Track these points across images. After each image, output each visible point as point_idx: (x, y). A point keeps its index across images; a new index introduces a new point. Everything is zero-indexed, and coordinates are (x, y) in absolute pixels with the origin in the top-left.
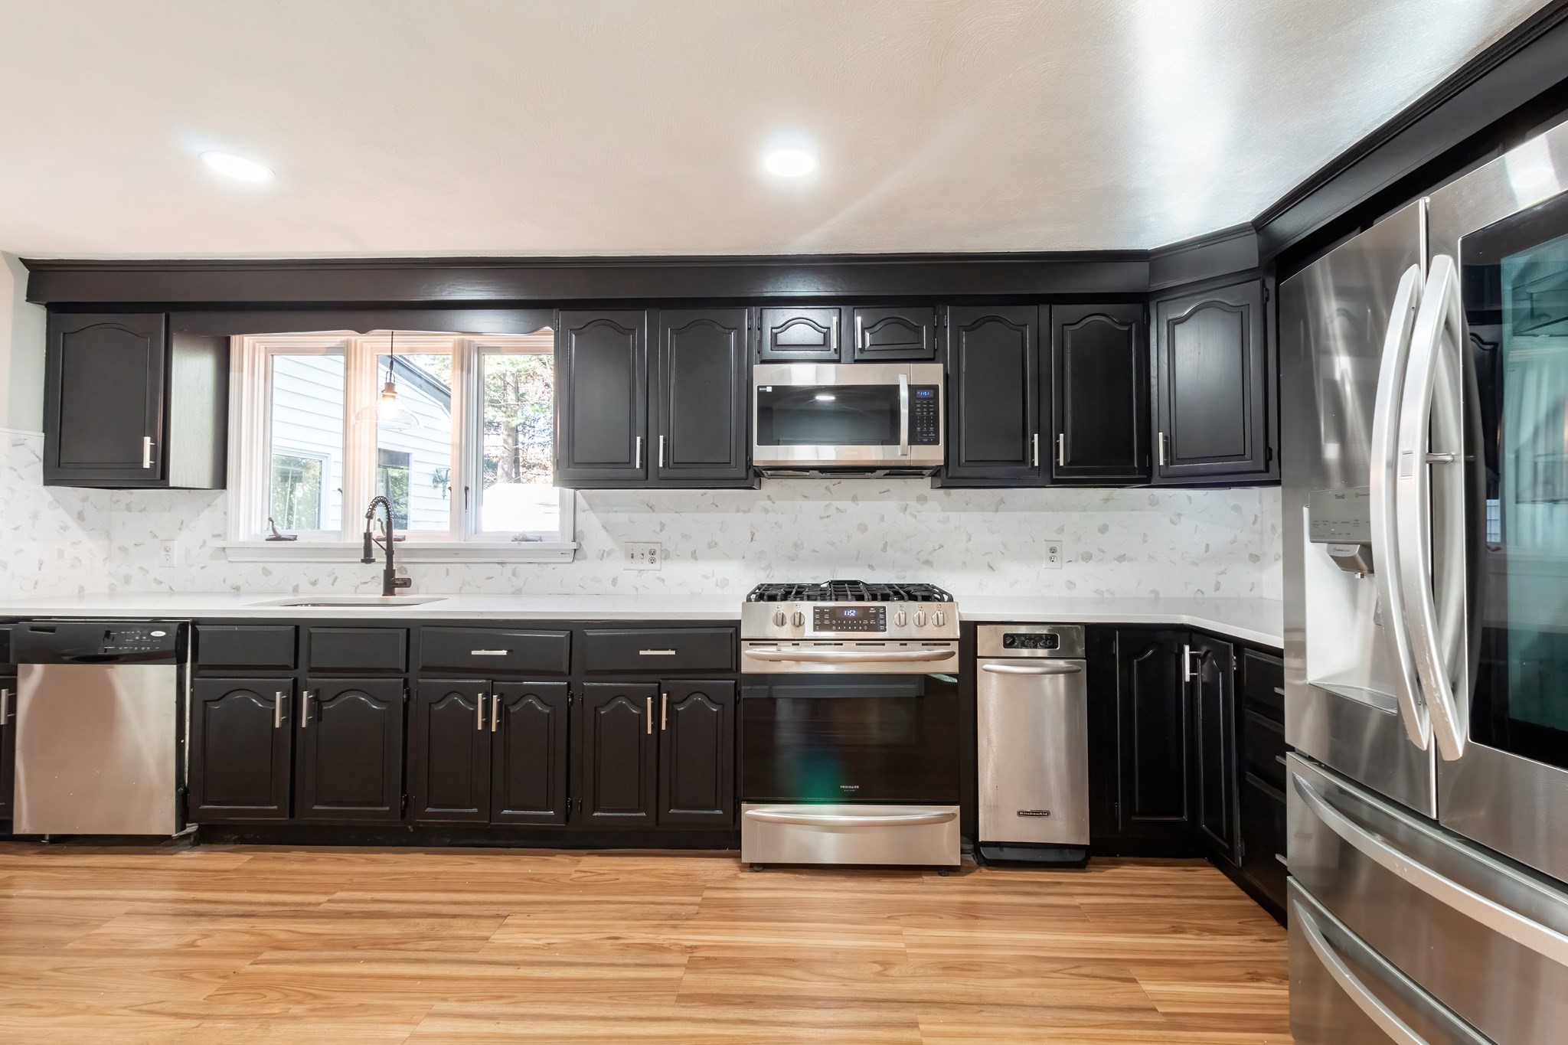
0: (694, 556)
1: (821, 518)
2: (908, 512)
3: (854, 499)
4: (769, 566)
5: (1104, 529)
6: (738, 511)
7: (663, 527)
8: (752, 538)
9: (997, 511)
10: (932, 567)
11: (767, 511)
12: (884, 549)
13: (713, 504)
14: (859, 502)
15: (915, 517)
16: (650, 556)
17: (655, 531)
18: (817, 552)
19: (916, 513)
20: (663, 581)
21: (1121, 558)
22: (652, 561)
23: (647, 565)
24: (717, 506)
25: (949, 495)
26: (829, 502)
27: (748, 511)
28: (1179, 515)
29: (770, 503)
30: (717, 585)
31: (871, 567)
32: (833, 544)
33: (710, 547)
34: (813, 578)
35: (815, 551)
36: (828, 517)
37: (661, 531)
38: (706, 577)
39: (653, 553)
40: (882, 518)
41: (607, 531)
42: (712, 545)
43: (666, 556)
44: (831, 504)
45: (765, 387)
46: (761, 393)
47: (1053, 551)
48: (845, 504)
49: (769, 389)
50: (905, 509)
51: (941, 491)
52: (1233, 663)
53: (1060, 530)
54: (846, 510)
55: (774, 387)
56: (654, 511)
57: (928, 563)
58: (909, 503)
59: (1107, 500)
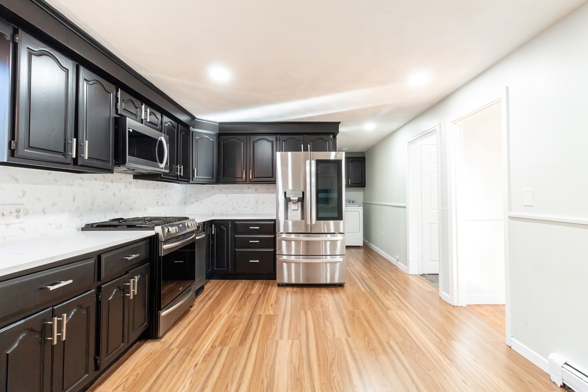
0: (44, 212)
1: (101, 190)
3: (112, 181)
5: (166, 195)
6: (67, 184)
7: (24, 193)
8: (74, 200)
9: (147, 189)
11: (80, 185)
12: (120, 204)
13: (54, 180)
15: (129, 190)
16: (17, 213)
17: (19, 197)
18: (100, 206)
19: (129, 189)
20: (23, 229)
21: (168, 205)
22: (18, 217)
23: (14, 220)
24: (57, 181)
25: (136, 182)
26: (103, 182)
27: (71, 185)
28: (176, 191)
29: (82, 181)
30: (57, 228)
31: (116, 212)
32: (105, 202)
33: (53, 206)
35: (99, 206)
36: (104, 189)
37: (23, 196)
38: (50, 224)
39: (18, 211)
40: (120, 191)
42: (54, 204)
43: (27, 213)
44: (104, 183)
45: (130, 129)
46: (129, 131)
47: (158, 203)
48: (109, 184)
49: (131, 130)
50: (126, 187)
51: (135, 180)
52: (230, 226)
53: (159, 196)
54: (109, 186)
55: (133, 130)
56: (18, 182)
57: (131, 209)
58: (127, 184)
59: (166, 186)
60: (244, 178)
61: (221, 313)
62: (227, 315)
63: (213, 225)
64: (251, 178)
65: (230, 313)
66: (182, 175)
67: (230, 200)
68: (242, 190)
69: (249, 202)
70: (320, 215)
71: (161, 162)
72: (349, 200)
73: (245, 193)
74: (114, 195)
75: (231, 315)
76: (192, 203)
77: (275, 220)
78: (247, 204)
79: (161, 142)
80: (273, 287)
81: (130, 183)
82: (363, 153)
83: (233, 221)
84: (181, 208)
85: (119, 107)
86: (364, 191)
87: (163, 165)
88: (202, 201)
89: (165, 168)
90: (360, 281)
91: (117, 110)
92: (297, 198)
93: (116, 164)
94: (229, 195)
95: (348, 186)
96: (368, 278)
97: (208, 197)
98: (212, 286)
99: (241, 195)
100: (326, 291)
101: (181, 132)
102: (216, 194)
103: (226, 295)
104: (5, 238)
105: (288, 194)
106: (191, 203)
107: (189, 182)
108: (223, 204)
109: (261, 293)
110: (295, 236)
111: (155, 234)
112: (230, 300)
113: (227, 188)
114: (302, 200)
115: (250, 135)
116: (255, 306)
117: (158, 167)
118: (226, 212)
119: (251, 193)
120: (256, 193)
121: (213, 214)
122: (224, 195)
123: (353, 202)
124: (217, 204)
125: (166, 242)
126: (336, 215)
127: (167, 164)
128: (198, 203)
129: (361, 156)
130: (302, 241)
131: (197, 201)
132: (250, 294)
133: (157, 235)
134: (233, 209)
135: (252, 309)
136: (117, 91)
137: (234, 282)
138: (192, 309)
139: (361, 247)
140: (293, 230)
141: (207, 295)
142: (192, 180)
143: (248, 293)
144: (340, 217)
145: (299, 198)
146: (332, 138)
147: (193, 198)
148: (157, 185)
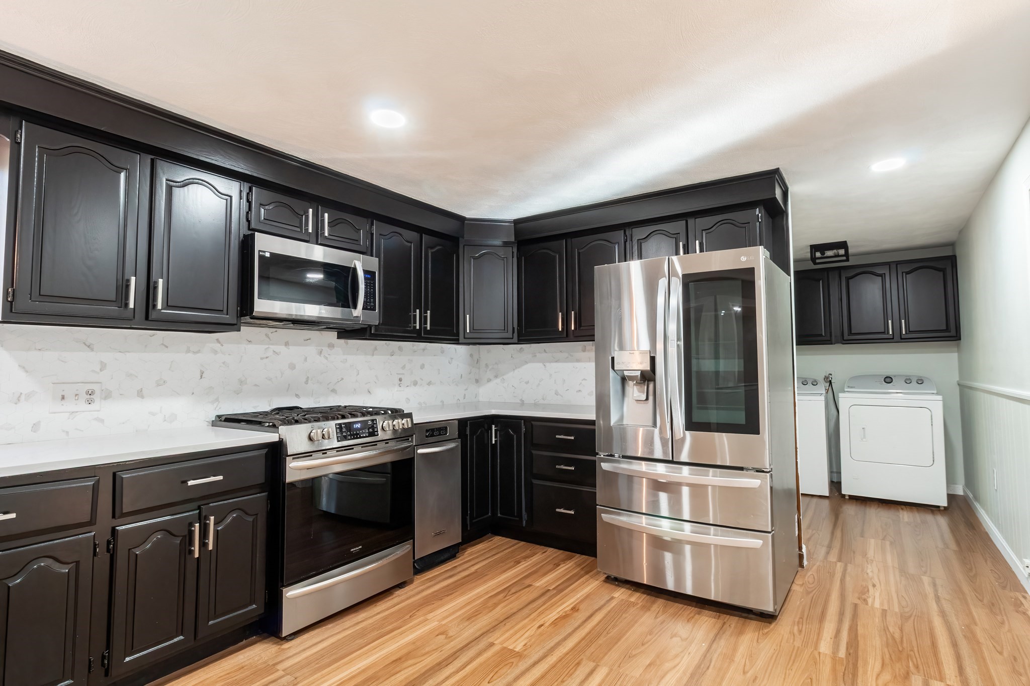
0: (140, 394)
1: (262, 359)
2: (322, 355)
3: (287, 344)
4: (217, 400)
5: (422, 367)
6: (188, 351)
7: (103, 366)
8: (201, 376)
9: (373, 355)
10: (336, 393)
11: (215, 352)
12: (306, 382)
13: (162, 344)
14: (290, 347)
15: (327, 358)
16: (87, 397)
17: (93, 371)
18: (257, 386)
19: (327, 356)
20: (102, 421)
21: (429, 383)
22: (90, 402)
23: (83, 406)
24: (167, 347)
25: (347, 344)
26: (267, 346)
27: (198, 352)
28: (452, 359)
29: (219, 345)
30: (165, 420)
31: (297, 396)
32: (270, 379)
33: (158, 385)
34: (255, 407)
35: (256, 385)
36: (267, 358)
37: (101, 370)
38: (153, 414)
39: (90, 393)
40: (306, 359)
41: (27, 372)
42: (161, 383)
43: (107, 396)
44: (269, 347)
45: (263, 252)
46: (261, 258)
47: (400, 380)
48: (281, 348)
49: (268, 255)
50: (320, 353)
51: (342, 341)
52: (523, 429)
53: (404, 367)
54: (280, 352)
55: (271, 253)
56: (92, 350)
57: (334, 391)
58: (323, 348)
59: (424, 350)
60: (560, 329)
61: (430, 616)
62: (436, 623)
63: (494, 426)
64: (573, 329)
65: (444, 622)
66: (429, 328)
67: (551, 375)
68: (571, 354)
69: (585, 379)
71: (355, 307)
72: (906, 376)
73: (578, 361)
74: (292, 367)
76: (489, 380)
78: (581, 383)
79: (349, 270)
81: (331, 346)
83: (528, 420)
84: (466, 390)
85: (251, 218)
87: (358, 312)
88: (504, 377)
91: (249, 223)
92: (638, 373)
93: (241, 315)
94: (548, 364)
95: (901, 339)
97: (514, 370)
98: (485, 549)
99: (570, 365)
103: (484, 576)
104: (67, 433)
105: (618, 363)
106: (488, 382)
107: (458, 340)
108: (539, 384)
109: (552, 587)
111: (277, 440)
112: (479, 589)
115: (573, 237)
116: (504, 620)
122: (541, 365)
123: (920, 381)
124: (527, 383)
125: (298, 456)
126: (741, 418)
127: (371, 309)
128: (498, 380)
131: (496, 377)
132: (530, 586)
134: (557, 393)
136: (250, 191)
137: (529, 550)
142: (464, 337)
143: (528, 581)
144: (752, 426)
145: (642, 372)
146: (758, 215)
147: (490, 370)
148: (400, 348)
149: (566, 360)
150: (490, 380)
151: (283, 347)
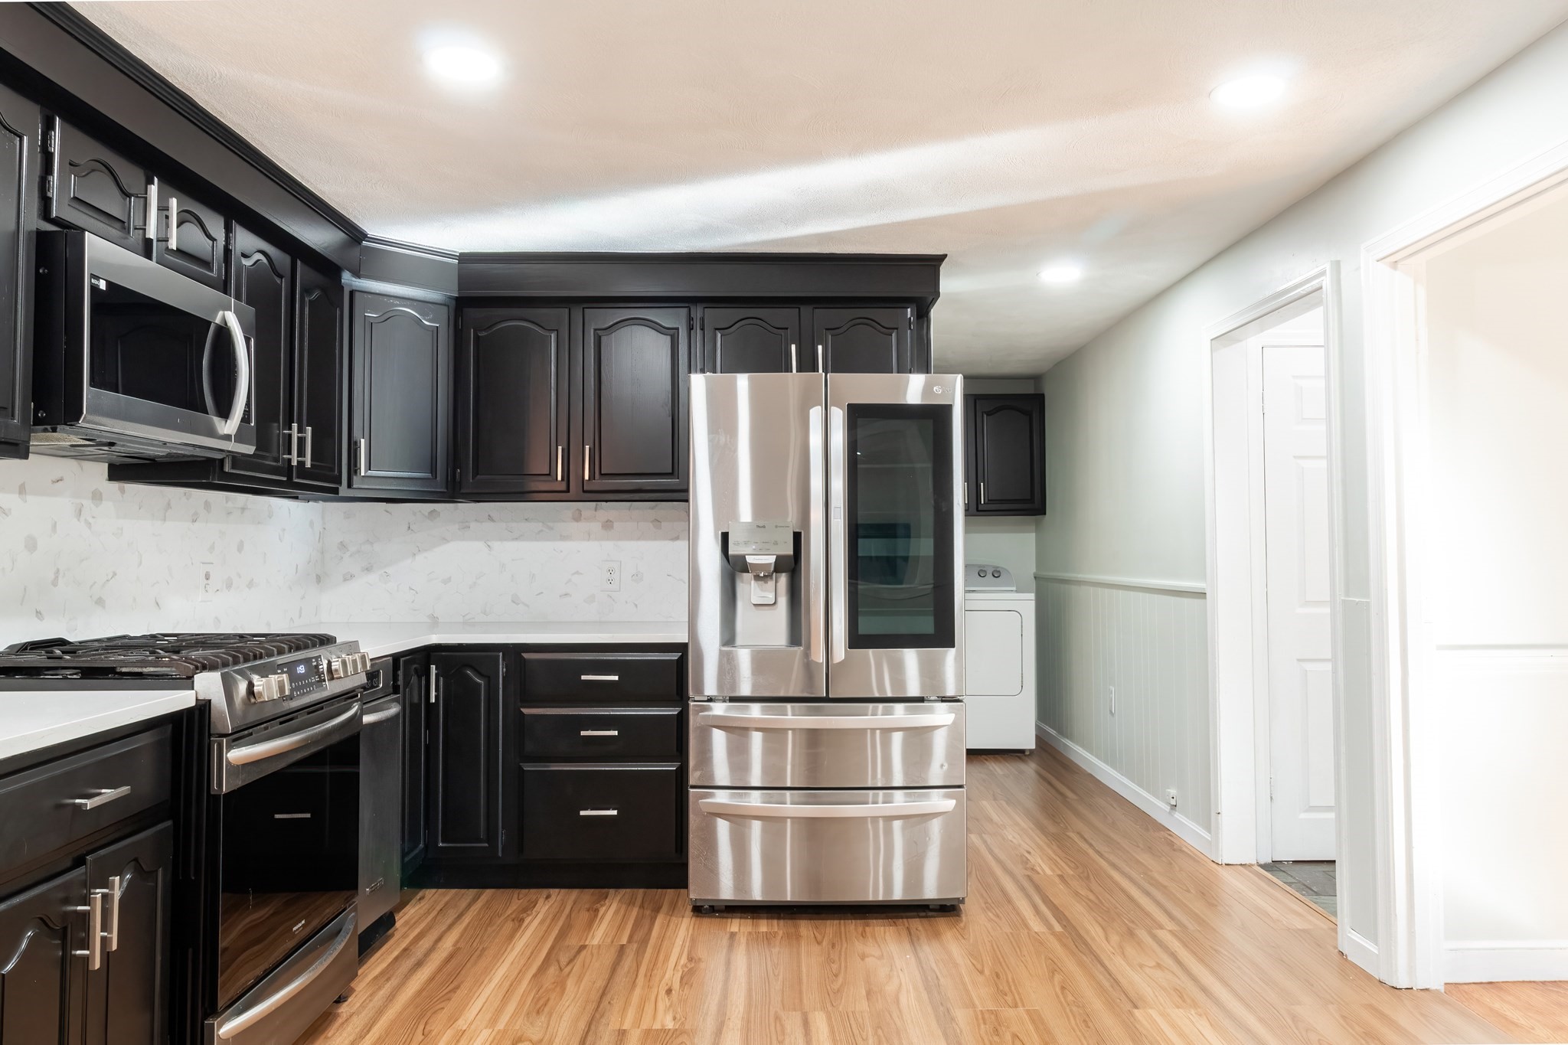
2: (82, 519)
3: (22, 490)
5: (240, 547)
9: (164, 520)
10: (104, 607)
12: (55, 583)
14: (29, 498)
15: (89, 525)
19: (91, 520)
21: (251, 585)
25: (123, 492)
28: (284, 531)
31: (39, 614)
40: (54, 528)
45: (98, 278)
46: (94, 289)
47: (208, 577)
49: (103, 285)
50: (79, 512)
51: (115, 486)
52: (502, 670)
53: (212, 548)
54: (10, 510)
55: (109, 283)
57: (100, 602)
58: (84, 502)
59: (243, 509)
60: (559, 478)
61: (462, 1024)
62: (486, 1033)
63: (433, 667)
64: (587, 477)
65: (501, 1026)
66: (308, 465)
67: (503, 565)
68: (549, 524)
69: (577, 573)
70: (866, 627)
71: (225, 413)
72: (980, 566)
73: (564, 538)
74: (31, 545)
75: (505, 1031)
76: (348, 577)
77: (682, 648)
78: (570, 580)
79: (224, 332)
80: (674, 918)
81: (97, 497)
82: (1036, 378)
83: (514, 652)
84: (303, 598)
85: (54, 193)
86: (1038, 526)
87: (230, 426)
88: (389, 570)
89: (240, 437)
90: (1023, 889)
91: (45, 202)
92: (772, 559)
93: (38, 422)
94: (496, 545)
95: (978, 510)
96: (1057, 880)
97: (415, 555)
98: (428, 912)
99: (548, 546)
100: (887, 934)
101: (306, 291)
102: (445, 540)
103: (484, 950)
105: (737, 544)
106: (345, 580)
107: (336, 491)
108: (475, 583)
109: (624, 941)
110: (764, 711)
111: (193, 704)
112: (502, 971)
113: (491, 519)
114: (792, 566)
115: (585, 306)
116: (601, 997)
117: (212, 433)
118: (485, 613)
119: (589, 536)
120: (608, 539)
121: (434, 623)
122: (479, 545)
123: (997, 574)
124: (447, 581)
125: (242, 735)
126: (926, 625)
127: (246, 419)
128: (372, 577)
129: (1029, 389)
130: (790, 732)
131: (368, 569)
132: (583, 947)
133: (203, 708)
134: (515, 601)
135: (592, 1007)
136: (49, 126)
137: (517, 899)
138: (344, 1009)
139: (1028, 753)
140: (754, 686)
141: (405, 950)
142: (350, 486)
143: (573, 941)
144: (943, 635)
145: (779, 558)
146: (910, 318)
147: (351, 556)
148: (207, 506)
149: (538, 536)
150: (352, 576)
151: (15, 497)
